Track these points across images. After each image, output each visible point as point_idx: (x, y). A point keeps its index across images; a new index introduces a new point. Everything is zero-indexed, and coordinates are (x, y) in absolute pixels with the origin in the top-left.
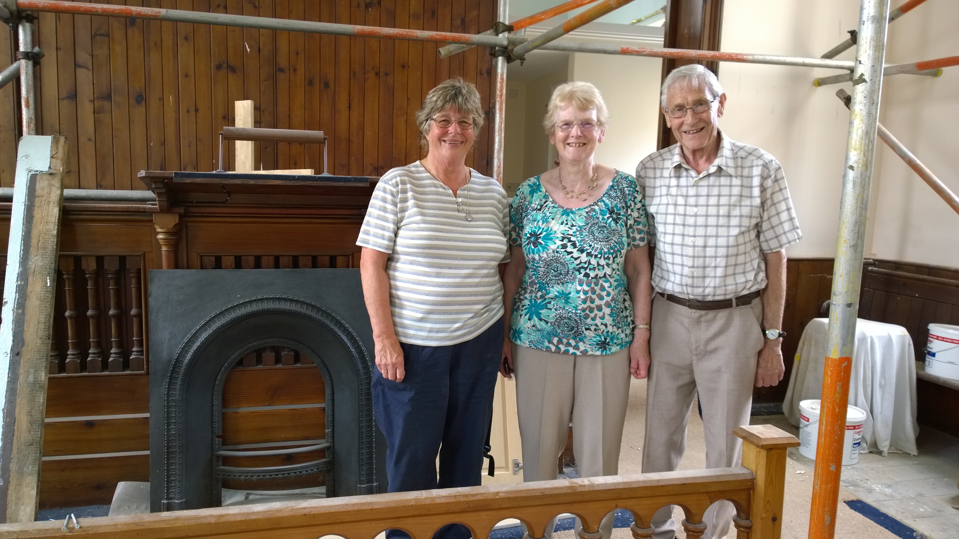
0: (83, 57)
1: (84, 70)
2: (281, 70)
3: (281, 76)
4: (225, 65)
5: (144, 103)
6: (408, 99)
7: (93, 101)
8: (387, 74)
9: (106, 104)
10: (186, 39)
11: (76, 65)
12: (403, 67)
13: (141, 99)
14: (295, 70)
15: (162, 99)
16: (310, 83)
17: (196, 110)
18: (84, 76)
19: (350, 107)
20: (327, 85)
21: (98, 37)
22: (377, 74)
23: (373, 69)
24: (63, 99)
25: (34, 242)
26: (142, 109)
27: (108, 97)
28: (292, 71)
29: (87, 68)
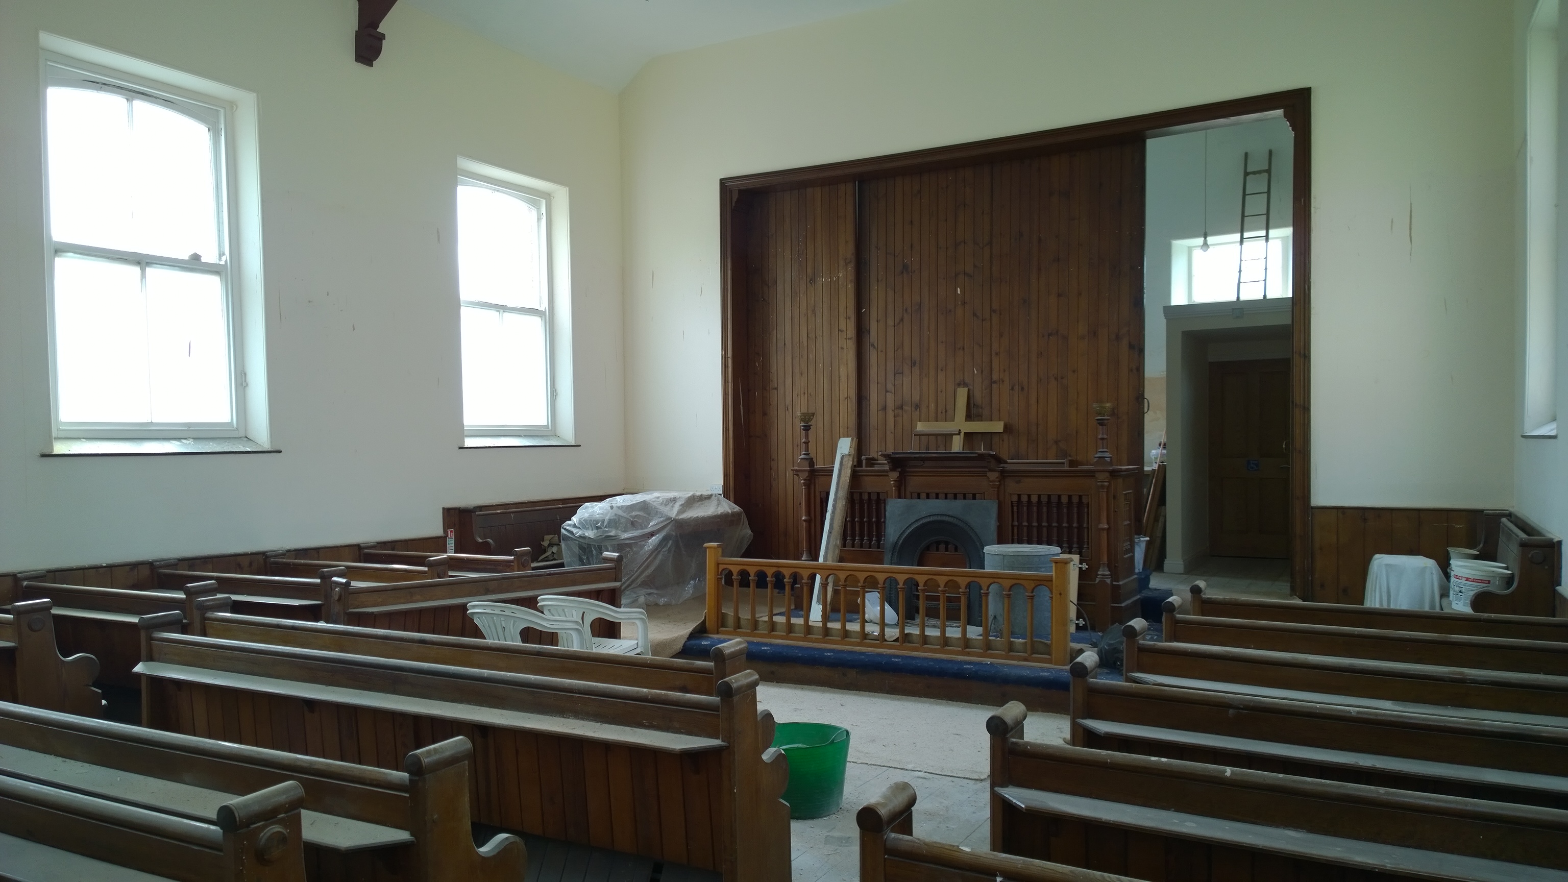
0: (890, 387)
1: (890, 394)
2: (995, 382)
3: (995, 386)
4: (962, 383)
5: (919, 409)
6: (1078, 393)
7: (894, 411)
8: (1062, 378)
9: (900, 411)
10: (942, 370)
11: (886, 391)
12: (1074, 371)
13: (918, 407)
14: (1003, 381)
15: (928, 407)
16: (1012, 389)
17: (946, 411)
18: (890, 396)
19: (1038, 402)
20: (1023, 389)
21: (897, 375)
22: (1056, 379)
23: (1053, 375)
24: (880, 410)
25: (840, 485)
26: (918, 413)
27: (901, 407)
28: (1001, 382)
29: (891, 392)
